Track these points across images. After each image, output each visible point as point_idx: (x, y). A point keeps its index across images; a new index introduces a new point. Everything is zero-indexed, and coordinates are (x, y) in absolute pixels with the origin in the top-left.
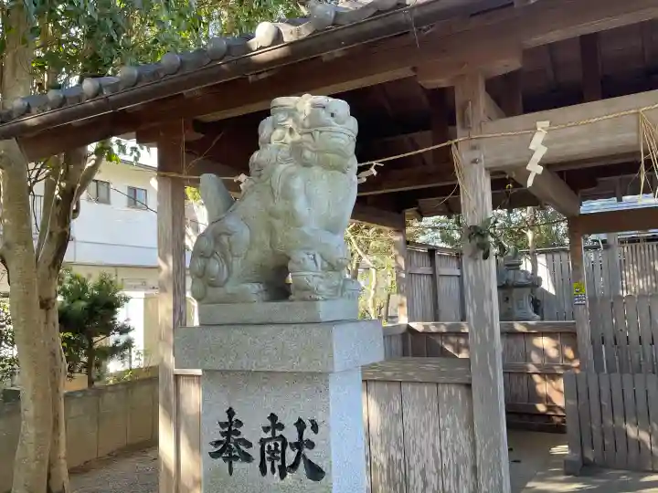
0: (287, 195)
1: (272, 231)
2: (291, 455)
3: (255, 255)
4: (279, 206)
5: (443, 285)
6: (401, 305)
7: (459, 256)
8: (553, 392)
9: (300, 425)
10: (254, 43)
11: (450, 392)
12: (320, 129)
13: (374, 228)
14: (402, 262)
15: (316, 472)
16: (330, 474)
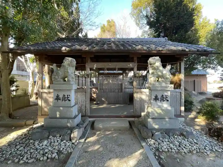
0: (67, 69)
1: (65, 73)
2: (66, 99)
3: (62, 76)
4: (66, 70)
5: (80, 81)
7: (82, 77)
8: (94, 96)
9: (68, 96)
10: (62, 49)
15: (69, 100)
16: (71, 101)
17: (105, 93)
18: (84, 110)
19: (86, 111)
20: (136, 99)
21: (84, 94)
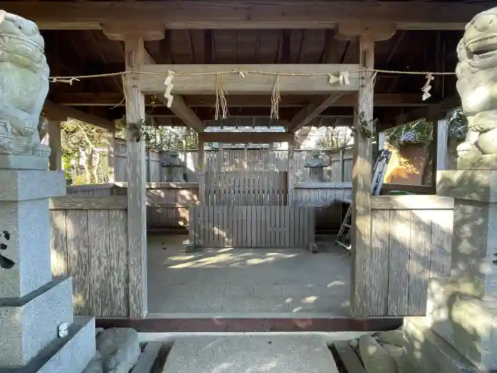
6: (111, 173)
11: (116, 214)
12: (10, 36)
13: (96, 128)
14: (112, 149)
16: (18, 264)
17: (226, 208)
18: (122, 294)
19: (127, 297)
20: (368, 242)
21: (116, 218)
